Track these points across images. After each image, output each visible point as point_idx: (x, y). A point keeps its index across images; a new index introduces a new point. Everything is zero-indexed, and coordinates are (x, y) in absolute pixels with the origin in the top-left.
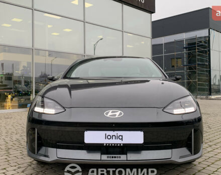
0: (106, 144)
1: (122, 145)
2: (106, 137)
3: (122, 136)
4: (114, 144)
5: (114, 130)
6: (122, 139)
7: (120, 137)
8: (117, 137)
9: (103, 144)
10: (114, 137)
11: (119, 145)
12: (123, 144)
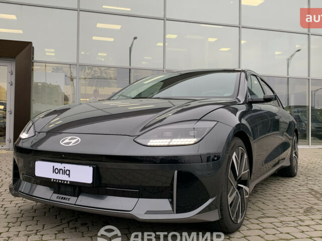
0: (54, 179)
1: (68, 183)
2: (54, 171)
3: (69, 171)
4: (62, 181)
5: (62, 162)
6: (69, 175)
7: (68, 172)
8: (65, 172)
9: (51, 179)
10: (61, 171)
11: (65, 182)
12: (70, 181)
